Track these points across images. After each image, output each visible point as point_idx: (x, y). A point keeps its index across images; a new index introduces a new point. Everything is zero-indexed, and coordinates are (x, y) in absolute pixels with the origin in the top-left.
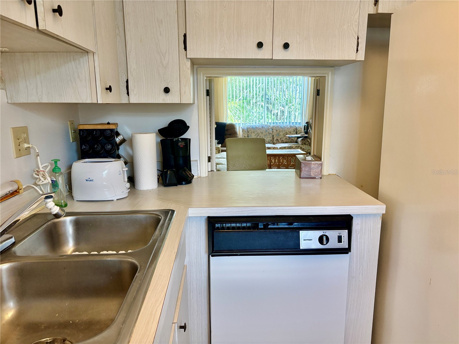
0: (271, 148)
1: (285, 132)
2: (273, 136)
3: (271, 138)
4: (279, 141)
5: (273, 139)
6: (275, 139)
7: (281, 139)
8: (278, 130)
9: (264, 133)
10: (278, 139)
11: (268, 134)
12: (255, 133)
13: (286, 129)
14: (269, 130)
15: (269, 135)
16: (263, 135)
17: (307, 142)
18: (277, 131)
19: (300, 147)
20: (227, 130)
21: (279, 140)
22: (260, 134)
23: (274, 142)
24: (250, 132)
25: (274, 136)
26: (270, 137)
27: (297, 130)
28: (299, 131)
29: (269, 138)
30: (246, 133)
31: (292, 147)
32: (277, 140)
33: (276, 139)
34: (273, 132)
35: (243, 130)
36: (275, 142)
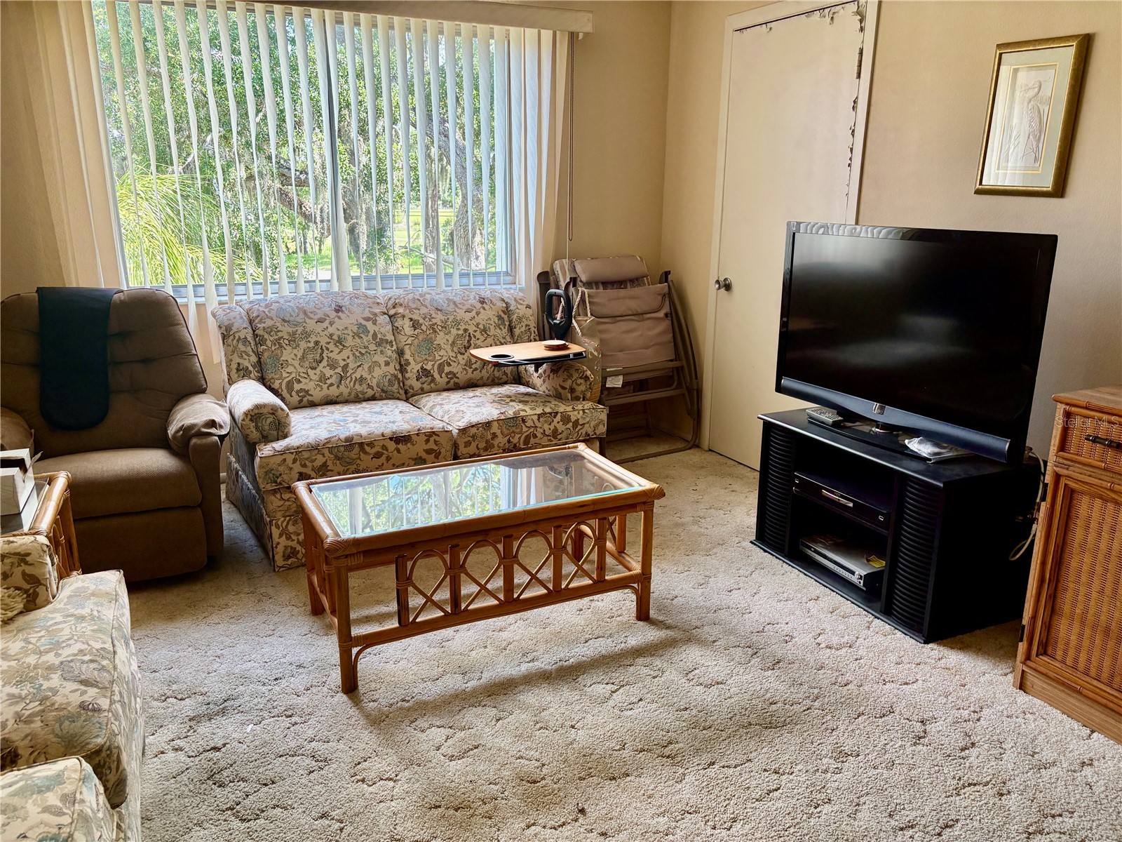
0: (414, 438)
1: (461, 332)
2: (401, 353)
3: (392, 365)
4: (433, 380)
5: (403, 368)
6: (414, 368)
7: (447, 369)
8: (421, 321)
9: (350, 342)
10: (428, 367)
11: (372, 347)
12: (303, 345)
13: (461, 314)
14: (375, 323)
15: (382, 352)
16: (346, 353)
17: (579, 381)
18: (415, 325)
19: (559, 417)
20: (123, 335)
21: (436, 375)
22: (331, 347)
23: (408, 383)
24: (268, 343)
25: (407, 356)
26: (387, 364)
27: (514, 317)
28: (520, 319)
29: (384, 369)
30: (249, 350)
31: (524, 421)
32: (425, 373)
33: (418, 367)
34: (396, 330)
35: (227, 334)
36: (417, 385)
